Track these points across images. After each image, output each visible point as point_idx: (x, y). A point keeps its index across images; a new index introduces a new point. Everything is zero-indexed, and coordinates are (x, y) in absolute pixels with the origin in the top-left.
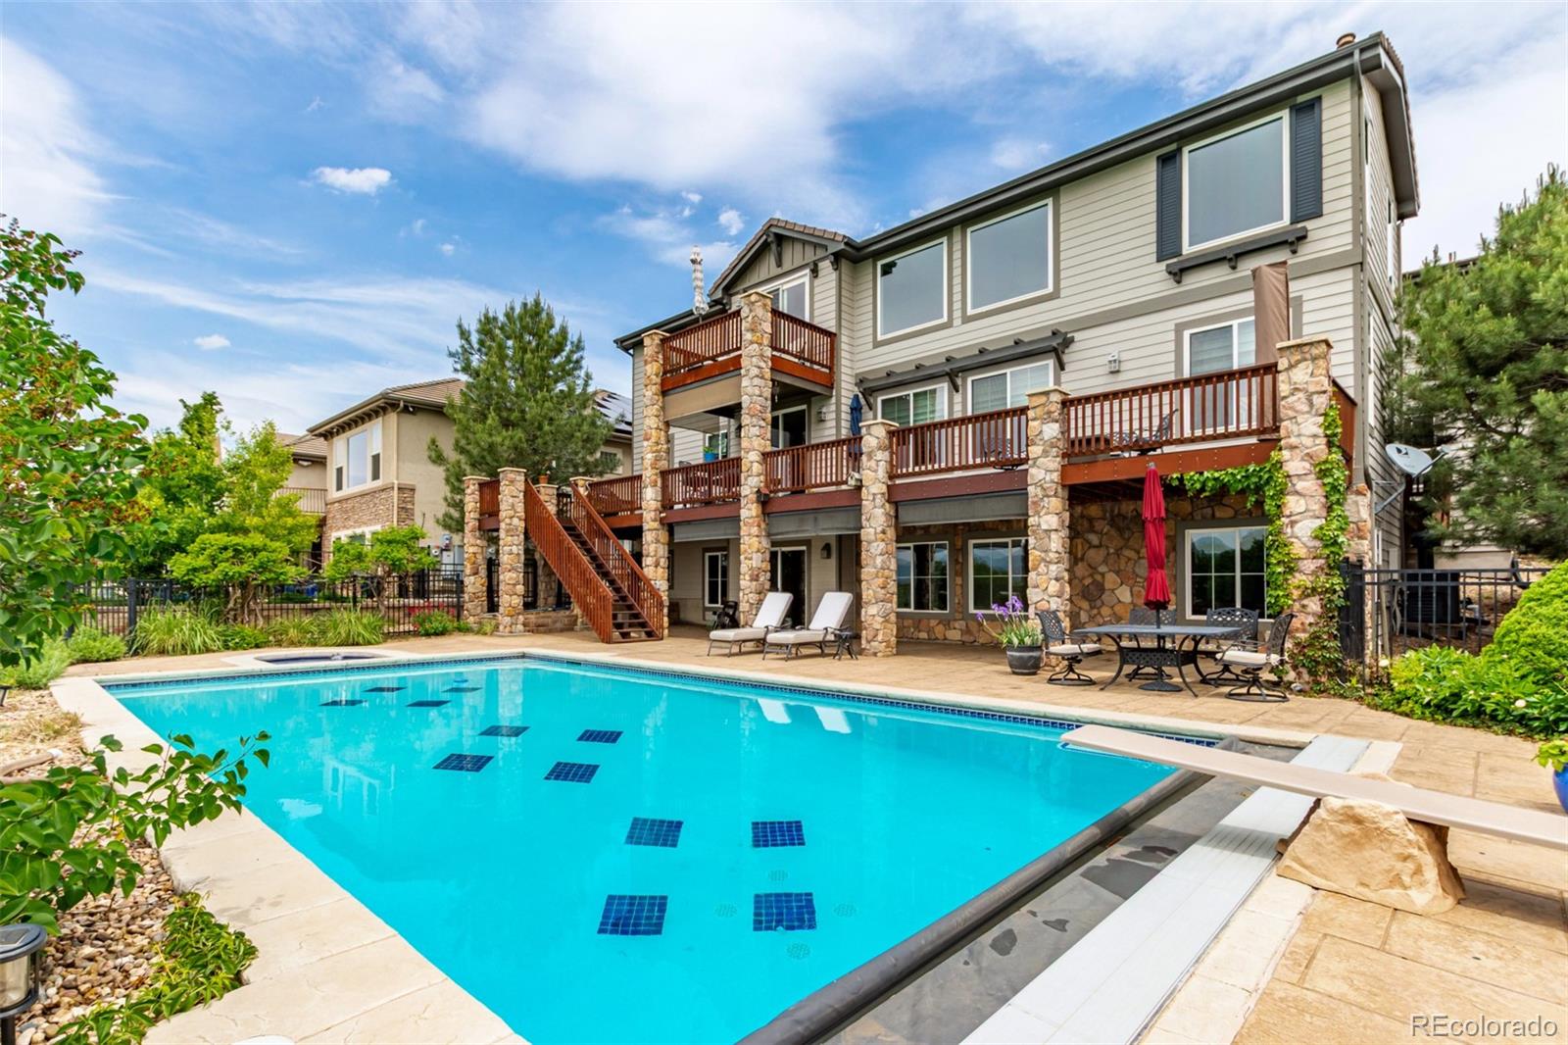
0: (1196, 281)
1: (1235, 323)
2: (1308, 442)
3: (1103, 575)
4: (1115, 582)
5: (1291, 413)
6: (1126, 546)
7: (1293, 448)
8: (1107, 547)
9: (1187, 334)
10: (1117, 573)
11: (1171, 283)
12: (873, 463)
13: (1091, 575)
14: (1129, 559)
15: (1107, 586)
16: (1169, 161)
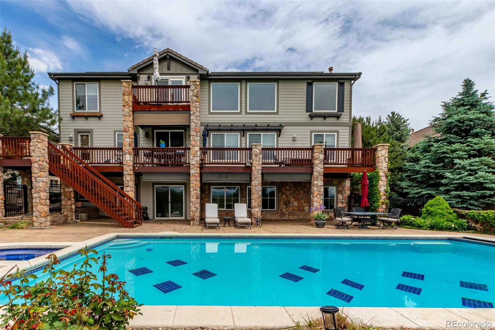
0: (316, 120)
1: (325, 134)
2: (384, 168)
3: (290, 198)
4: (293, 200)
5: (381, 161)
6: (296, 190)
7: (381, 169)
8: (291, 190)
9: (313, 134)
10: (294, 198)
11: (309, 119)
12: (258, 159)
13: (287, 198)
14: (297, 194)
15: (291, 201)
16: (310, 84)
